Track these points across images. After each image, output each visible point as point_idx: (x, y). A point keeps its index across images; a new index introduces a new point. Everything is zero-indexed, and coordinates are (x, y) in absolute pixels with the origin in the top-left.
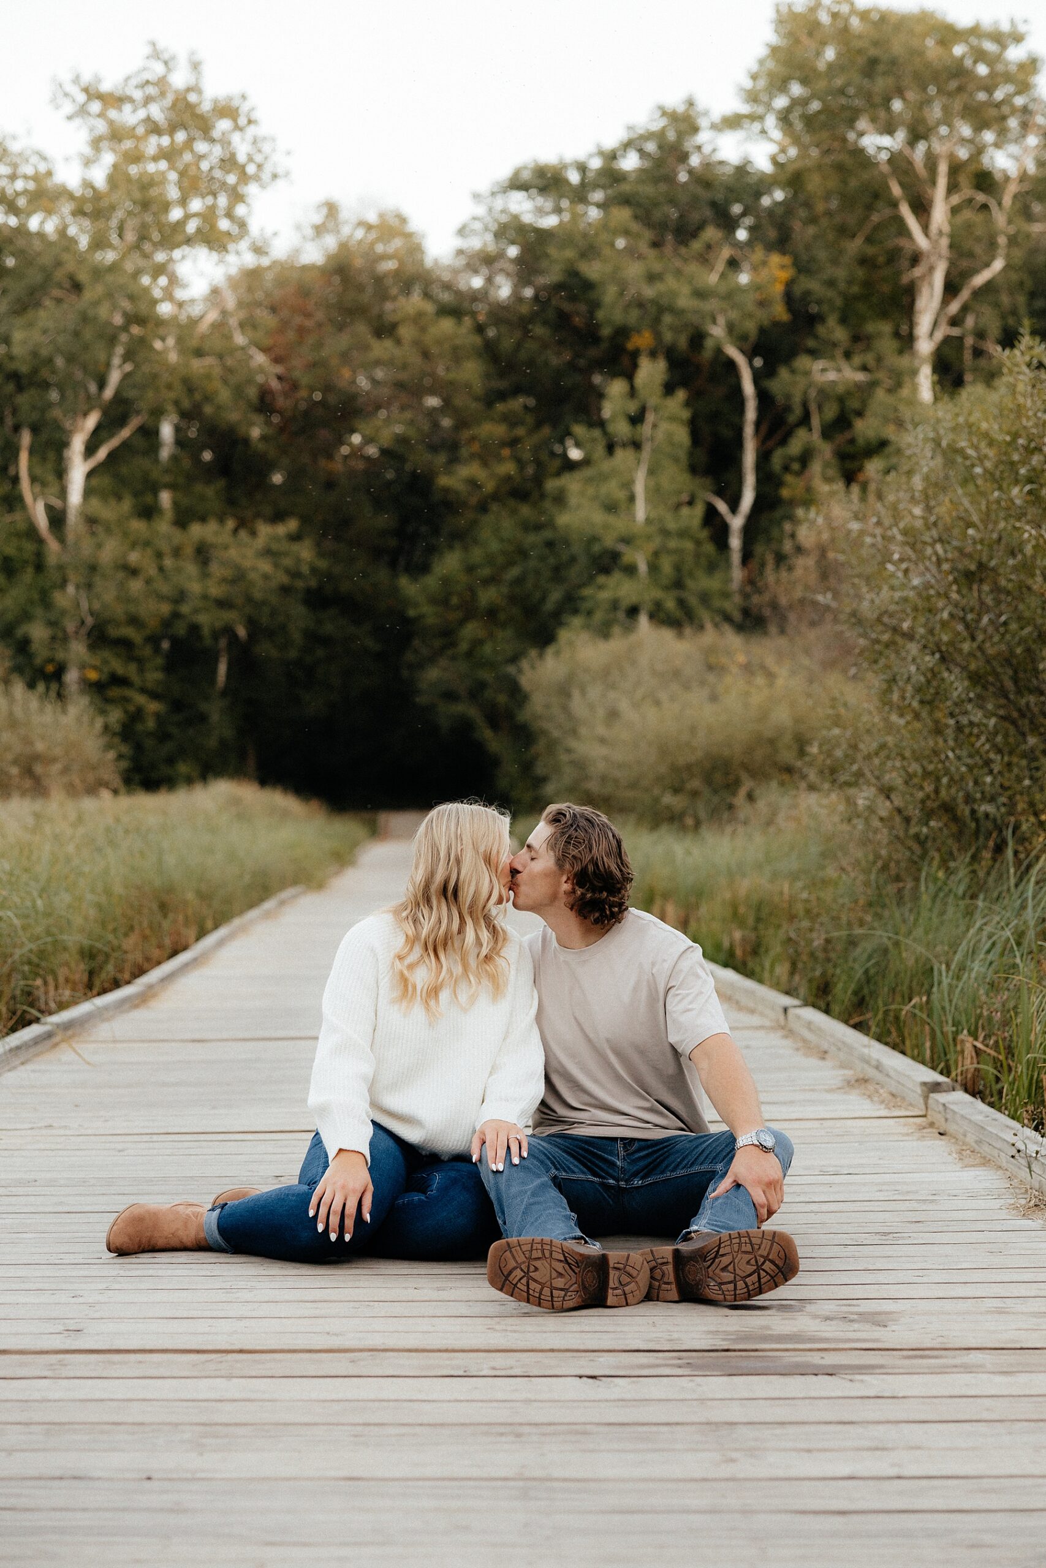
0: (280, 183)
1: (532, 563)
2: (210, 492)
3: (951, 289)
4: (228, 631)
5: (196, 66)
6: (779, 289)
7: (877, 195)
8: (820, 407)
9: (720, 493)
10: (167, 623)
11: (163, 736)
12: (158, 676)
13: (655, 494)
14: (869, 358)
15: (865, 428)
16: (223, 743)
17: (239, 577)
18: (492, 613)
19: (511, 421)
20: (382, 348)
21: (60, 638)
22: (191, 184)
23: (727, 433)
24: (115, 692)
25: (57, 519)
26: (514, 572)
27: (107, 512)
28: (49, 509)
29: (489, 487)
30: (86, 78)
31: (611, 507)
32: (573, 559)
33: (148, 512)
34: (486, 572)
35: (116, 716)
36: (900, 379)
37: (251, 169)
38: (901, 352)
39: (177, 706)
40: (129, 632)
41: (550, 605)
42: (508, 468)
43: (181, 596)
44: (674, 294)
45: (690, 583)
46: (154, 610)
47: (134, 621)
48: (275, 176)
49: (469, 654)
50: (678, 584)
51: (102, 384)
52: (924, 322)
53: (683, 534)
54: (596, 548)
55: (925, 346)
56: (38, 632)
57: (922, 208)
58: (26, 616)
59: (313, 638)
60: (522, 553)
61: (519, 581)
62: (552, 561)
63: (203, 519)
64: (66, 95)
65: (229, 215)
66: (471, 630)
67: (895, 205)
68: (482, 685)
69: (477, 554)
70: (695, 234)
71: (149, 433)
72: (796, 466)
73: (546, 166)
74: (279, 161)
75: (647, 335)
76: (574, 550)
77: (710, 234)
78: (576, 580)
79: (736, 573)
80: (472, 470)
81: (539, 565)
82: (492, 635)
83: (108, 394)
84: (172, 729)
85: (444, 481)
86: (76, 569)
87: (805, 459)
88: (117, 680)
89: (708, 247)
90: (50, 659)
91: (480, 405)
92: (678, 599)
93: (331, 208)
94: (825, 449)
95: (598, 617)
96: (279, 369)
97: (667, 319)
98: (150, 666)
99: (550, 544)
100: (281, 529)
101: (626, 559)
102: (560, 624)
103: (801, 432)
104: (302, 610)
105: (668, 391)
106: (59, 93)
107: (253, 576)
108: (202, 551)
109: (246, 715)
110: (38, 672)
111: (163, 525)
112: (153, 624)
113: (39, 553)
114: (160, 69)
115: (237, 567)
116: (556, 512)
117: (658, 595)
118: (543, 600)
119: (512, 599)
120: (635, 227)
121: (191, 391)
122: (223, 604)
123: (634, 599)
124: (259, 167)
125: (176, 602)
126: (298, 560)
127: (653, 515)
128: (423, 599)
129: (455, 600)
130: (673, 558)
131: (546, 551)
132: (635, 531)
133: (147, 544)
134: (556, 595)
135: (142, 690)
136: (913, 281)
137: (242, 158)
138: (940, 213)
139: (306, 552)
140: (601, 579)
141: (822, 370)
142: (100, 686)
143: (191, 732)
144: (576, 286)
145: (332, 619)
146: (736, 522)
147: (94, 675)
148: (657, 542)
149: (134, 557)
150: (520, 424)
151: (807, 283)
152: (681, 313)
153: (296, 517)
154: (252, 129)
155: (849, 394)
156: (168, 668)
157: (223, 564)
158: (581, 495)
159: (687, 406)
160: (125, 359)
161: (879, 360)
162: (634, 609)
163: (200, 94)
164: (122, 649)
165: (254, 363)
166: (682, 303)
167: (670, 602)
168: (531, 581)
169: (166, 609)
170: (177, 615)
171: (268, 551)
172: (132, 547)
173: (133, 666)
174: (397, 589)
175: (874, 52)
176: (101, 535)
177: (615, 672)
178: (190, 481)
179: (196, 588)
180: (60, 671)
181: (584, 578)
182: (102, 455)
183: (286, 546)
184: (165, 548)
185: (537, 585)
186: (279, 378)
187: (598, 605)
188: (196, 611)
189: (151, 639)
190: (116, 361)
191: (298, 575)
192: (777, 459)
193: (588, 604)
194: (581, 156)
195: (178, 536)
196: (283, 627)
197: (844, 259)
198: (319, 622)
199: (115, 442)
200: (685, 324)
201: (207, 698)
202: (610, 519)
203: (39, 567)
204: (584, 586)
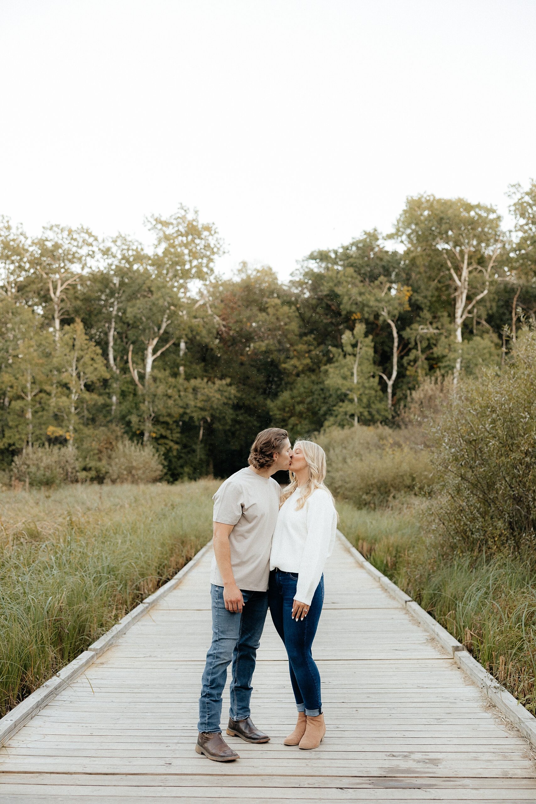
0: (226, 255)
1: (315, 396)
2: (198, 368)
3: (469, 298)
4: (204, 419)
5: (196, 212)
6: (406, 299)
7: (442, 266)
8: (421, 342)
9: (384, 373)
10: (182, 416)
11: (179, 458)
12: (178, 435)
13: (361, 372)
14: (439, 324)
15: (437, 351)
16: (201, 460)
17: (208, 399)
18: (300, 415)
19: (308, 343)
20: (262, 316)
21: (142, 421)
22: (194, 255)
23: (387, 349)
24: (162, 441)
25: (142, 377)
26: (309, 400)
27: (160, 375)
28: (139, 373)
29: (300, 368)
30: (156, 215)
31: (345, 378)
32: (331, 396)
33: (175, 375)
34: (299, 399)
35: (163, 450)
36: (450, 333)
37: (215, 250)
38: (451, 323)
39: (185, 446)
40: (167, 419)
41: (321, 412)
42: (308, 361)
43: (187, 406)
44: (369, 300)
45: (373, 406)
46: (177, 411)
47: (169, 415)
48: (224, 253)
50: (369, 406)
51: (159, 329)
52: (459, 312)
53: (371, 388)
54: (339, 392)
55: (459, 321)
56: (134, 419)
57: (458, 270)
58: (130, 413)
59: (235, 421)
60: (312, 393)
61: (310, 403)
62: (323, 396)
63: (195, 378)
64: (149, 221)
65: (207, 266)
67: (449, 270)
69: (295, 392)
70: (376, 279)
71: (177, 345)
72: (412, 364)
73: (323, 251)
74: (226, 247)
75: (359, 314)
76: (331, 392)
77: (382, 278)
78: (332, 403)
79: (390, 402)
80: (294, 361)
81: (318, 397)
82: (300, 422)
83: (162, 331)
84: (182, 455)
85: (284, 366)
86: (149, 396)
87: (415, 361)
88: (163, 437)
89: (381, 283)
90: (139, 429)
91: (298, 338)
92: (369, 412)
93: (244, 264)
94: (422, 357)
95: (339, 417)
96: (224, 323)
97: (366, 309)
98: (175, 431)
99: (322, 390)
100: (224, 382)
101: (350, 397)
102: (326, 419)
103: (414, 351)
104: (231, 411)
105: (366, 335)
106: (146, 221)
107: (213, 399)
108: (195, 390)
109: (209, 450)
110: (134, 434)
111: (181, 380)
112: (176, 416)
113: (135, 390)
114: (183, 213)
115: (208, 396)
116: (325, 378)
117: (361, 410)
118: (319, 410)
119: (308, 409)
120: (355, 275)
121: (192, 331)
122: (202, 409)
123: (353, 412)
124: (218, 249)
125: (185, 408)
126: (230, 393)
127: (360, 381)
128: (275, 409)
129: (287, 409)
130: (367, 396)
131: (321, 392)
132: (354, 386)
133: (175, 387)
134: (324, 409)
135: (172, 441)
136: (455, 297)
137: (212, 246)
138: (465, 273)
139: (233, 390)
140: (341, 404)
141: (422, 329)
142: (156, 439)
143: (190, 456)
144: (333, 296)
145: (242, 414)
146: (390, 383)
147: (154, 435)
148: (361, 391)
149: (170, 391)
150: (312, 345)
151: (417, 297)
152: (371, 307)
153: (230, 377)
154: (216, 235)
155: (432, 338)
156: (182, 432)
157: (203, 394)
158: (334, 373)
159: (373, 341)
160: (168, 319)
161: (442, 325)
162: (352, 416)
163: (198, 222)
164: (165, 425)
165: (215, 320)
166: (371, 303)
167: (366, 413)
168: (315, 403)
169: (181, 411)
170: (185, 413)
171: (219, 390)
172: (169, 388)
173: (169, 432)
174: (266, 404)
175: (442, 215)
176: (158, 383)
177: (346, 442)
178: (191, 362)
179: (192, 403)
180: (142, 434)
181: (334, 403)
182: (159, 353)
183: (225, 388)
184: (181, 388)
185: (317, 405)
186: (224, 326)
187: (339, 413)
188: (192, 412)
189: (175, 422)
190: (165, 320)
191: (230, 399)
192: (405, 360)
193: (336, 413)
194: (336, 248)
195: (186, 384)
196: (224, 417)
197: (430, 288)
198: (237, 415)
199: (164, 349)
200: (373, 311)
201: (196, 443)
202: (345, 382)
203: (135, 394)
204: (335, 406)
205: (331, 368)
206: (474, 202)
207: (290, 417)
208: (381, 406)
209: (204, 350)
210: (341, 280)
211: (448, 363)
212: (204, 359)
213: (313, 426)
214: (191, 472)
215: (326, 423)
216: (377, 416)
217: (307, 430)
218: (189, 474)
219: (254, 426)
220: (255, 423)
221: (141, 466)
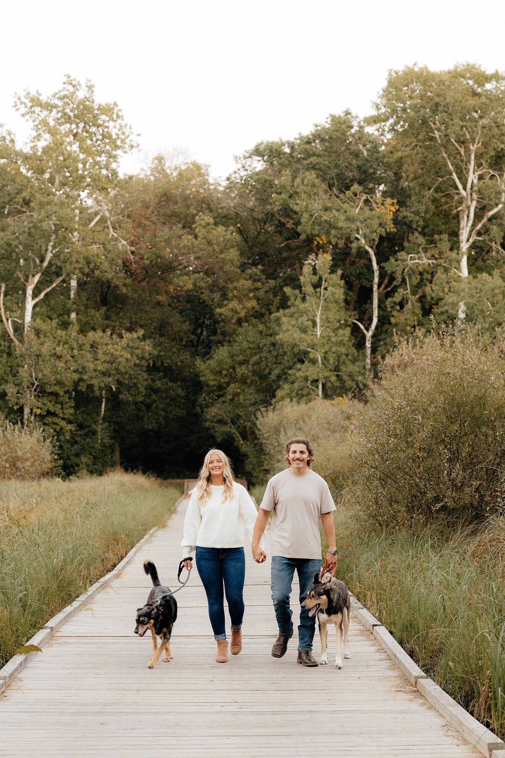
0: (134, 150)
1: (264, 354)
2: (97, 314)
3: (478, 217)
4: (108, 388)
5: (90, 88)
6: (390, 216)
8: (410, 278)
9: (360, 320)
10: (76, 384)
11: (73, 442)
12: (72, 411)
13: (326, 321)
14: (436, 252)
15: (432, 290)
16: (103, 445)
17: (113, 360)
18: (243, 381)
19: (254, 279)
20: (187, 240)
21: (21, 392)
23: (365, 283)
24: (49, 420)
25: (18, 328)
26: (255, 358)
27: (44, 327)
28: (14, 322)
29: (243, 314)
30: (33, 93)
31: (304, 331)
32: (285, 353)
33: (65, 325)
34: (241, 358)
35: (50, 432)
36: (452, 264)
37: (119, 143)
38: (451, 249)
39: (81, 426)
40: (57, 389)
41: (273, 377)
42: (253, 303)
43: (83, 370)
44: (337, 219)
45: (343, 368)
46: (70, 377)
47: (59, 383)
48: (132, 147)
49: (232, 400)
50: (337, 369)
51: (42, 261)
52: (464, 234)
53: (341, 343)
54: (296, 350)
55: (464, 246)
56: (10, 389)
57: (463, 174)
59: (151, 390)
60: (259, 349)
61: (258, 363)
62: (275, 353)
63: (94, 329)
64: (22, 103)
65: (107, 167)
66: (233, 388)
67: (451, 174)
68: (238, 417)
69: (236, 347)
70: (348, 188)
71: (66, 283)
72: (398, 308)
73: (273, 143)
74: (134, 139)
75: (324, 238)
76: (285, 349)
77: (356, 187)
78: (287, 364)
79: (368, 361)
80: (234, 304)
81: (267, 355)
82: (243, 391)
83: (45, 264)
84: (78, 439)
85: (218, 310)
86: (30, 356)
87: (402, 305)
88: (50, 413)
89: (355, 194)
90: (17, 404)
91: (239, 271)
92: (337, 376)
93: (160, 159)
94: (412, 299)
95: (296, 385)
96: (133, 249)
97: (333, 232)
98: (68, 405)
99: (274, 344)
100: (135, 335)
101: (311, 356)
102: (279, 387)
103: (401, 290)
104: (145, 376)
105: (333, 271)
106: (18, 102)
107: (120, 359)
108: (93, 346)
109: (115, 431)
110: (11, 411)
111: (73, 331)
112: (69, 385)
113: (9, 347)
114: (71, 89)
115: (112, 355)
116: (277, 328)
117: (327, 374)
118: (270, 373)
119: (254, 372)
120: (317, 181)
121: (88, 263)
122: (104, 374)
123: (316, 377)
124: (123, 141)
125: (81, 373)
126: (143, 350)
127: (325, 334)
128: (208, 372)
129: (225, 372)
130: (335, 355)
131: (272, 348)
132: (316, 341)
133: (66, 343)
134: (276, 372)
135: (63, 419)
136: (458, 212)
137: (114, 136)
138: (472, 177)
139: (148, 347)
140: (299, 366)
141: (412, 259)
142: (41, 417)
143: (88, 440)
144: (287, 211)
145: (160, 379)
146: (369, 335)
147: (38, 411)
148: (327, 348)
149: (59, 350)
150: (259, 280)
151: (405, 212)
152: (341, 229)
153: (141, 326)
154: (119, 121)
155: (425, 271)
156: (76, 407)
157: (105, 353)
158: (288, 322)
159: (343, 277)
160: (54, 247)
161: (440, 253)
162: (315, 381)
163: (93, 102)
164: (54, 398)
165: (120, 246)
166: (340, 224)
167: (333, 379)
168: (263, 364)
169: (76, 377)
170: (81, 380)
171: (128, 346)
172: (58, 345)
173: (59, 406)
174: (195, 365)
175: (437, 100)
176: (42, 339)
177: (301, 422)
178: (86, 307)
179: (92, 366)
180: (21, 410)
181: (291, 363)
182: (42, 295)
183: (137, 343)
184: (75, 345)
185: (267, 366)
186: (133, 253)
187: (297, 379)
188: (91, 378)
189: (66, 392)
190: (50, 248)
191: (143, 358)
192: (389, 302)
193: (293, 378)
194: (292, 139)
195: (82, 339)
196: (135, 385)
197: (425, 200)
198: (153, 381)
199: (49, 289)
200: (342, 234)
201: (95, 422)
202: (303, 335)
203: (9, 354)
204: (290, 368)
205: (285, 315)
206: (490, 71)
207: (228, 384)
208: (354, 368)
209: (105, 287)
210: (298, 190)
211: (446, 308)
212: (104, 302)
213: (261, 396)
214: (90, 462)
215: (280, 393)
216: (349, 383)
217: (253, 401)
218: (88, 465)
219: (179, 396)
220: (179, 391)
221: (29, 455)
